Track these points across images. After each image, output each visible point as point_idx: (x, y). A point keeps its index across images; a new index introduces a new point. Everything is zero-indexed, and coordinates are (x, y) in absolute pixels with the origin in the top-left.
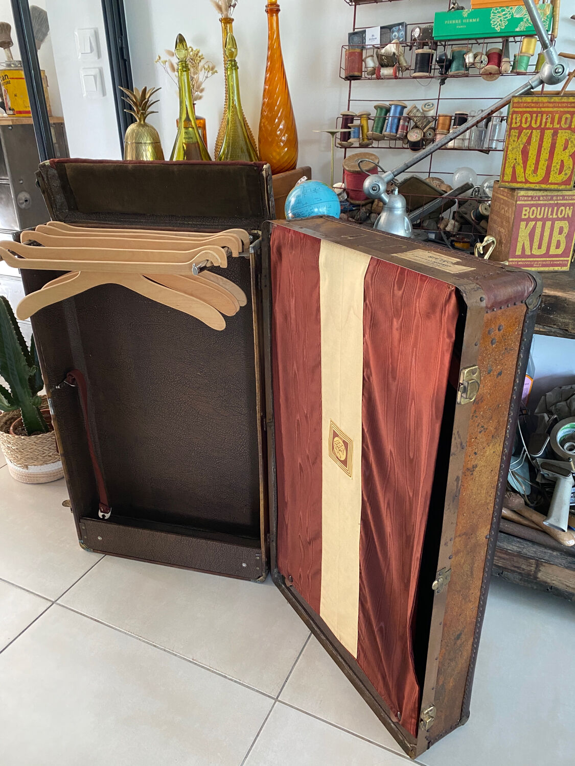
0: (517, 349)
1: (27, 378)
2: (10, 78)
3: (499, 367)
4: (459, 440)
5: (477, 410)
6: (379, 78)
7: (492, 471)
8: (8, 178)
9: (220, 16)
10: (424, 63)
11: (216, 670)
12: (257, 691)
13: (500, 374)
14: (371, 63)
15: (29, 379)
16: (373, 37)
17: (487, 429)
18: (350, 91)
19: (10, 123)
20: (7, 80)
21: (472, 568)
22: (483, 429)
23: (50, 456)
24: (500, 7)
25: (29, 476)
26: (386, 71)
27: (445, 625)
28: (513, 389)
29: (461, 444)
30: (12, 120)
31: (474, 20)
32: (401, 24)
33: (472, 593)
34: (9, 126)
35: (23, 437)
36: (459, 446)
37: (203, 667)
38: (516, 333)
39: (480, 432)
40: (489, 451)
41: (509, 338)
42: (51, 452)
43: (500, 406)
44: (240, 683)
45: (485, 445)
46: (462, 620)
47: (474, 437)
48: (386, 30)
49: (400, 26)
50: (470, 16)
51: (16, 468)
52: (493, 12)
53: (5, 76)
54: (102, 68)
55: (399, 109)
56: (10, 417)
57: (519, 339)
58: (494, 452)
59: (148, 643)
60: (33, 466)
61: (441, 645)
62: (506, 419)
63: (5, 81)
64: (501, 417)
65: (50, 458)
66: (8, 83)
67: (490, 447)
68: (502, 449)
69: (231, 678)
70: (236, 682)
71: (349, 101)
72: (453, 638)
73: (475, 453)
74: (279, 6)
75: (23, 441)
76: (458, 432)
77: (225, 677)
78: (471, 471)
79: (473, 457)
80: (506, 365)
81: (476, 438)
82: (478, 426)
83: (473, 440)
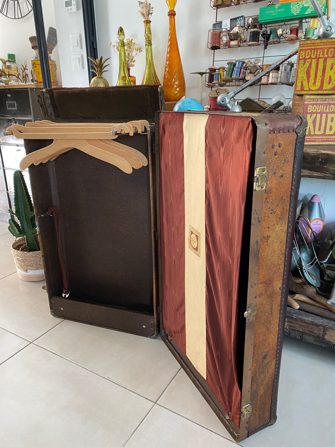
0: (292, 161)
1: (30, 217)
2: (37, 64)
3: (281, 171)
4: (257, 216)
5: (268, 198)
6: (229, 47)
7: (281, 242)
8: (31, 116)
9: (144, 20)
10: (255, 37)
11: (121, 384)
12: (144, 397)
13: (282, 176)
14: (225, 39)
15: (31, 218)
16: (226, 24)
17: (275, 212)
18: (214, 56)
19: (35, 87)
20: (35, 65)
21: (271, 308)
22: (272, 211)
23: (40, 265)
24: (296, 2)
25: (27, 277)
26: (233, 43)
27: (255, 346)
28: (292, 189)
29: (258, 219)
30: (36, 85)
31: (282, 10)
32: (242, 17)
33: (273, 327)
34: (34, 88)
35: (25, 252)
36: (257, 220)
37: (113, 382)
38: (291, 151)
39: (271, 214)
40: (278, 228)
41: (287, 153)
42: (41, 262)
43: (284, 198)
44: (134, 392)
45: (275, 222)
46: (267, 345)
47: (266, 216)
48: (233, 20)
49: (241, 18)
50: (279, 8)
51: (21, 271)
52: (292, 5)
53: (34, 63)
54: (83, 54)
55: (241, 63)
56: (21, 244)
57: (293, 155)
58: (281, 229)
59: (82, 367)
60: (30, 271)
61: (253, 360)
62: (288, 208)
63: (34, 66)
64: (284, 206)
65: (40, 266)
66: (36, 67)
67: (279, 225)
68: (286, 228)
69: (129, 389)
70: (132, 391)
71: (213, 61)
72: (261, 357)
73: (269, 227)
74: (175, 12)
75: (26, 255)
76: (255, 210)
77: (126, 388)
78: (266, 239)
79: (267, 230)
80: (285, 171)
81: (268, 217)
82: (269, 209)
83: (266, 218)
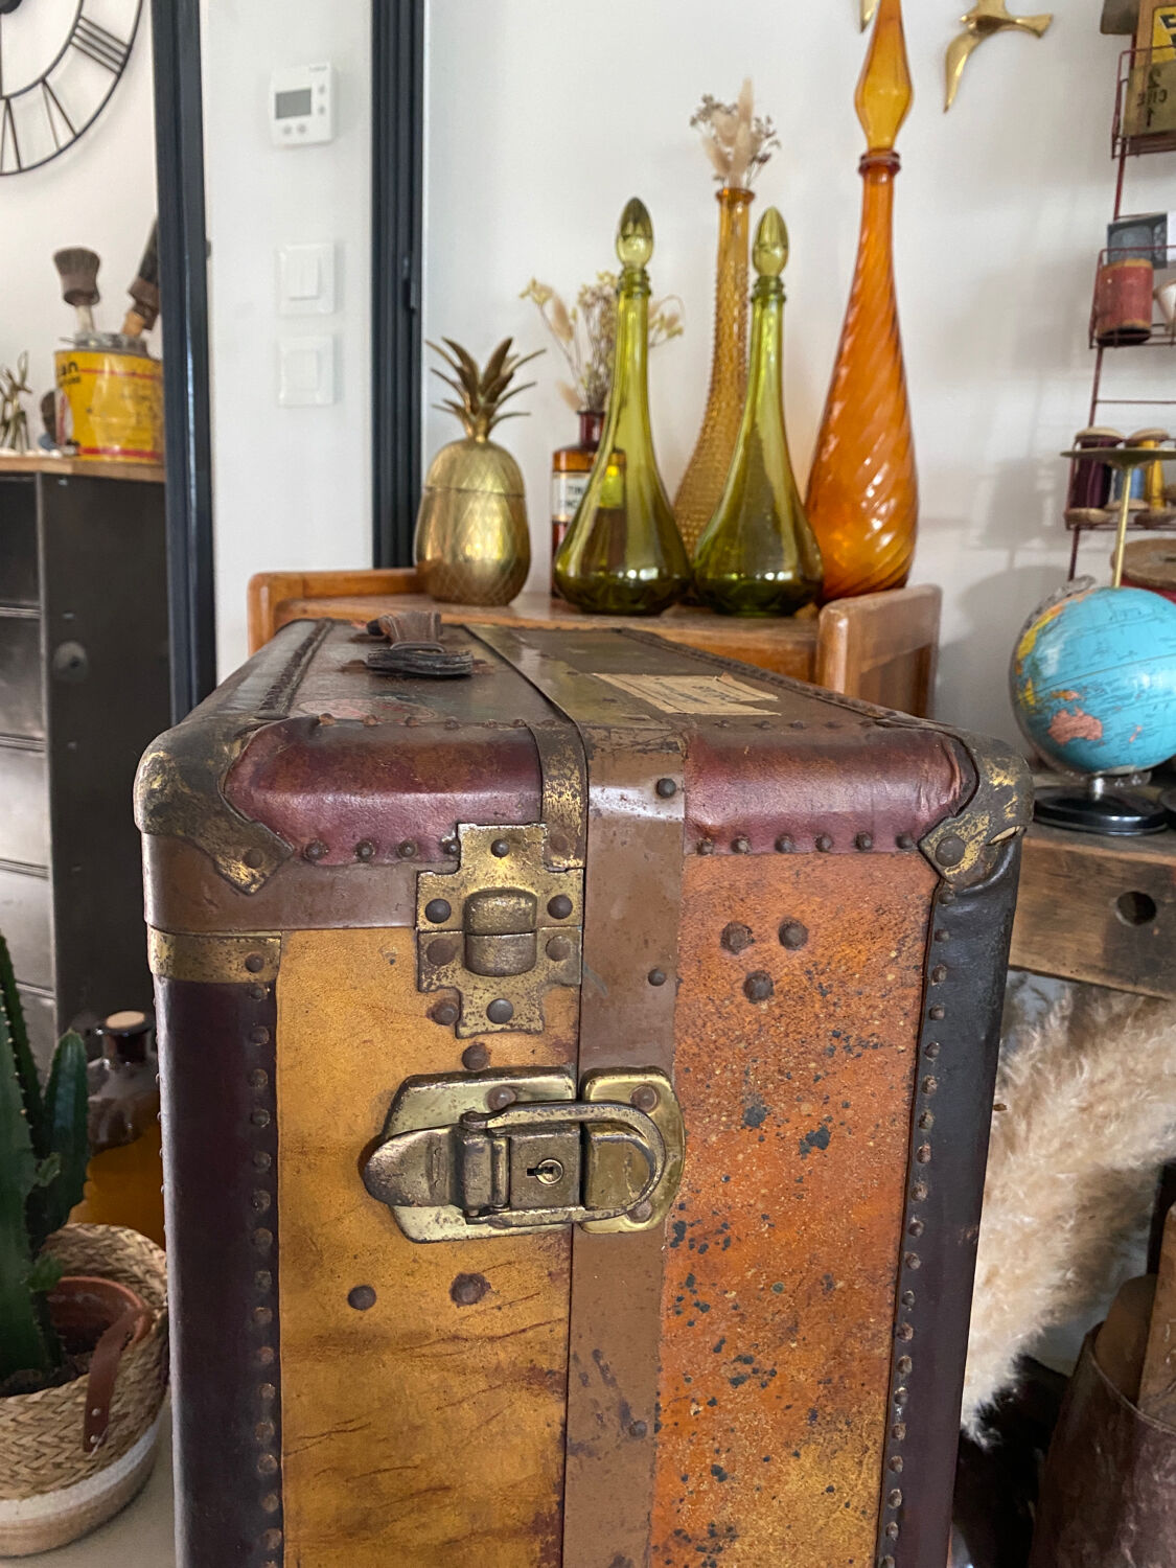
0: (905, 1045)
3: (806, 1108)
4: (611, 1392)
5: (699, 1279)
8: (36, 604)
13: (819, 1140)
17: (773, 1373)
22: (748, 1369)
28: (906, 1228)
29: (625, 1411)
34: (60, 476)
36: (612, 1417)
38: (890, 977)
39: (736, 1382)
40: (801, 1478)
41: (852, 987)
43: (840, 1284)
45: (771, 1443)
47: (699, 1395)
53: (67, 365)
57: (911, 1004)
58: (830, 1489)
62: (882, 1351)
63: (65, 375)
64: (849, 1334)
67: (807, 1461)
68: (874, 1484)
73: (718, 1472)
76: (597, 1355)
78: (702, 1549)
79: (704, 1487)
80: (846, 1106)
81: (713, 1403)
82: (717, 1350)
83: (694, 1407)
